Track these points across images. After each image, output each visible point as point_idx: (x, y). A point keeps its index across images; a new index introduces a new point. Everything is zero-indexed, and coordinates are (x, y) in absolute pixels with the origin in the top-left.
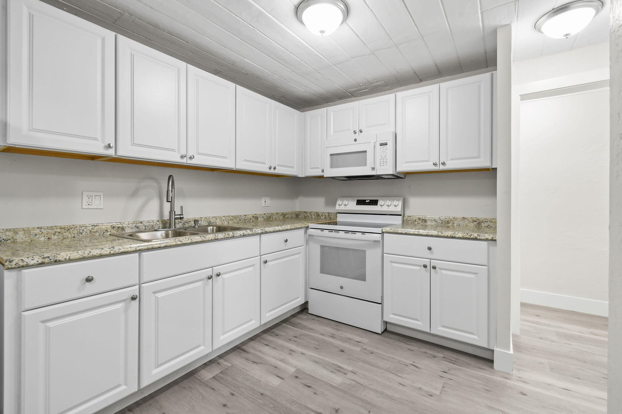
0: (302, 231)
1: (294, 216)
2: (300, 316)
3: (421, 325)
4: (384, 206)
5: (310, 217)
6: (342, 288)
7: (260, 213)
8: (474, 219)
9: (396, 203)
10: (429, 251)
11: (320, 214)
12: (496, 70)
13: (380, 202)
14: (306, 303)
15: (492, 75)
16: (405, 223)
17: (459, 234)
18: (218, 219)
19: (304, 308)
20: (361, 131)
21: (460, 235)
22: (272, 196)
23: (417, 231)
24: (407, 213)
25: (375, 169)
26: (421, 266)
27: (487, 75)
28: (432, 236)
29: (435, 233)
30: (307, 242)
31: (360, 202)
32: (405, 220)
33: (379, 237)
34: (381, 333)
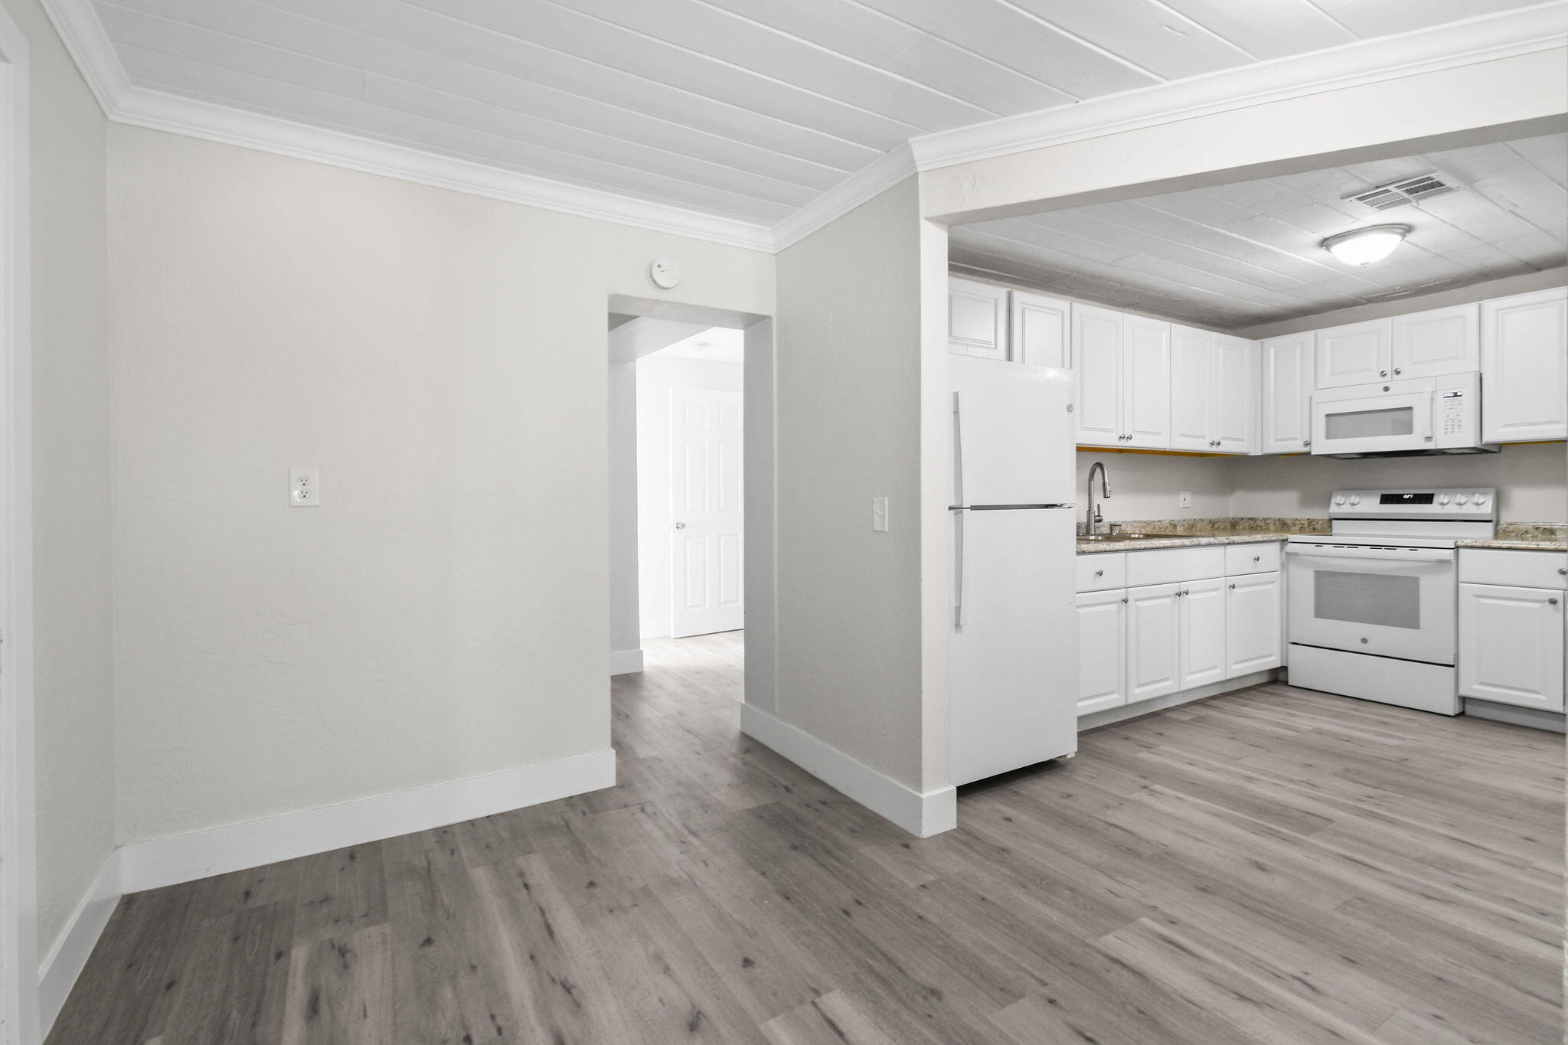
0: (1277, 546)
1: (1228, 525)
2: (1273, 686)
3: (1543, 701)
4: (1445, 504)
7: (1178, 519)
9: (1478, 498)
10: (1561, 577)
11: (1289, 522)
13: (1439, 498)
14: (1284, 669)
16: (1497, 535)
19: (1278, 677)
20: (1398, 373)
22: (1195, 490)
24: (1506, 518)
25: (1434, 438)
26: (1544, 602)
30: (1284, 566)
31: (1386, 499)
32: (1501, 529)
33: (1449, 555)
34: (1453, 715)
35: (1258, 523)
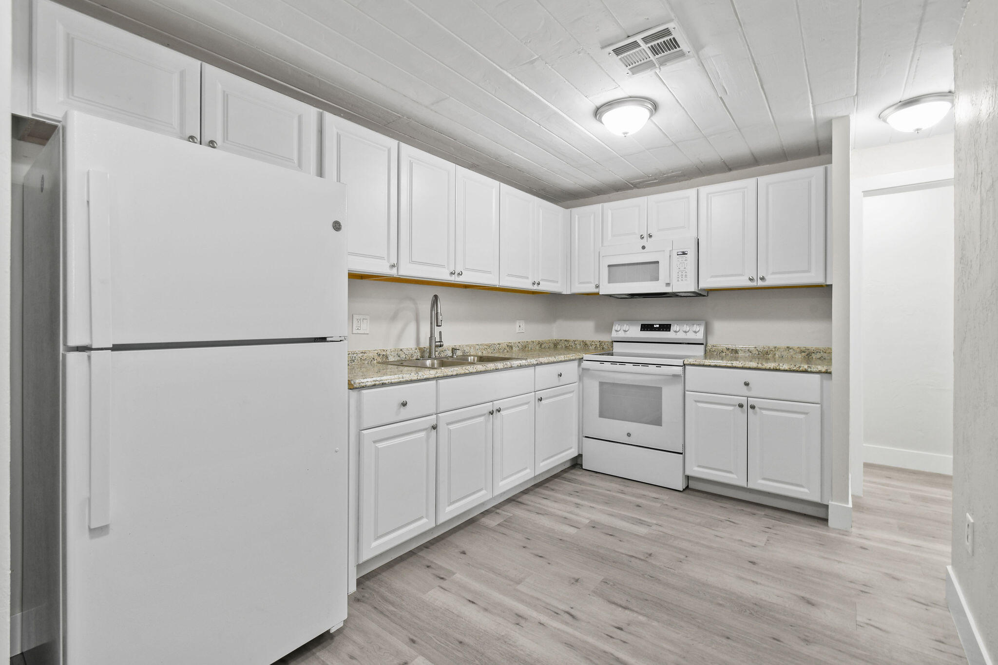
0: (576, 363)
1: (552, 346)
2: (573, 471)
3: (735, 478)
4: (678, 332)
5: (574, 346)
6: (629, 435)
7: (514, 342)
8: (801, 349)
9: (696, 328)
10: (745, 387)
11: (588, 343)
12: (830, 162)
13: (674, 328)
14: (580, 456)
15: (826, 170)
16: (708, 354)
17: (784, 366)
18: (472, 348)
19: (576, 463)
20: (650, 236)
21: (786, 367)
22: (528, 319)
23: (730, 362)
24: (711, 342)
25: (671, 285)
26: (735, 406)
27: (820, 169)
28: (750, 368)
29: (753, 364)
30: (581, 378)
31: (645, 327)
32: (708, 350)
33: (679, 370)
34: (682, 490)
35: (571, 343)
